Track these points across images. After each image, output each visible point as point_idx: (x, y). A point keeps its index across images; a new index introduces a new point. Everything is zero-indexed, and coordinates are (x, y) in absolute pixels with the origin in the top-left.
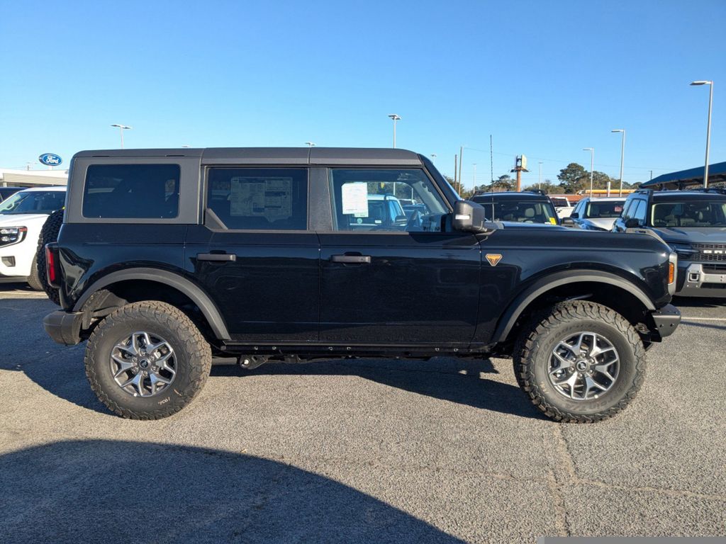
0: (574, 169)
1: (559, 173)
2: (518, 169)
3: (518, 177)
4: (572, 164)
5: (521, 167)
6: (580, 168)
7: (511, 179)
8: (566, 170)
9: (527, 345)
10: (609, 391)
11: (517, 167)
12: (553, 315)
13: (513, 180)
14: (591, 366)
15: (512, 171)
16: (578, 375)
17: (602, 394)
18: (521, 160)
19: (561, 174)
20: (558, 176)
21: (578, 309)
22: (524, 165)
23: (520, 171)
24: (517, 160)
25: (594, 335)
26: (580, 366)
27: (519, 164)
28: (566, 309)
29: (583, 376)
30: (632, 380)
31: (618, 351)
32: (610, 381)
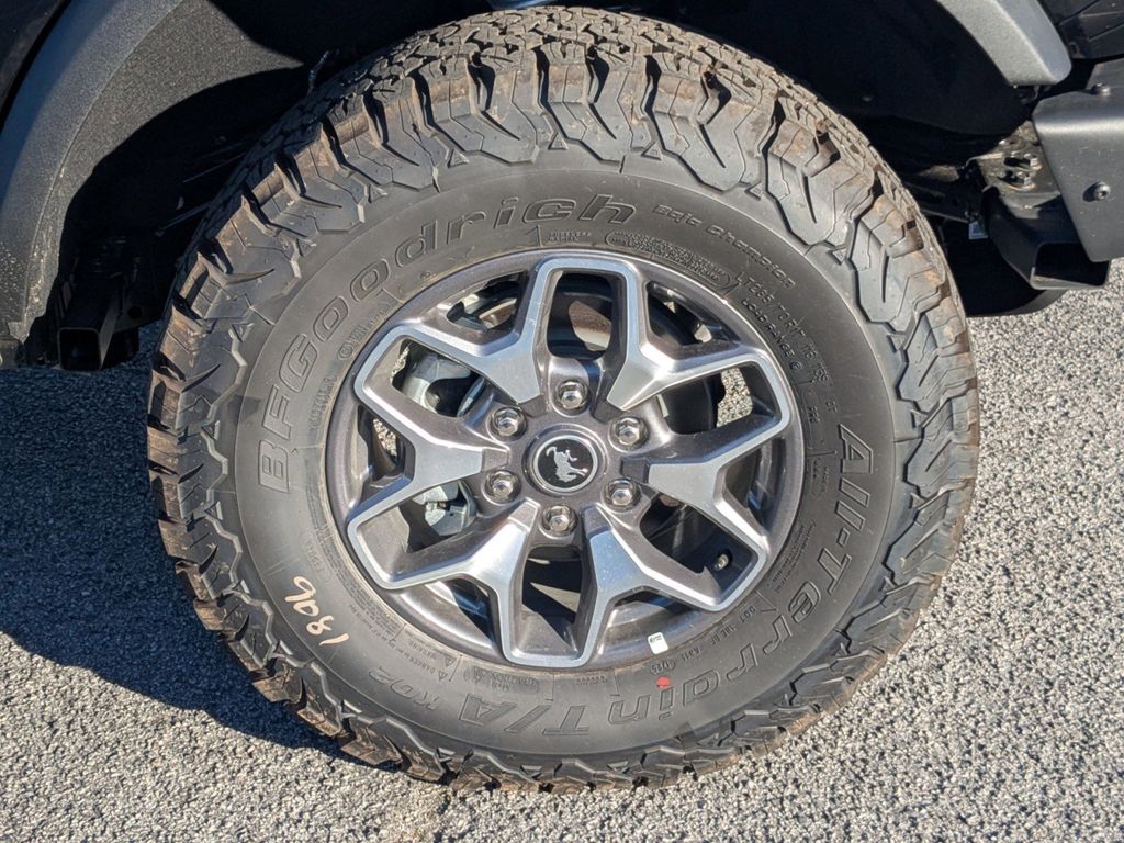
9: (168, 349)
10: (731, 612)
12: (331, 132)
14: (623, 464)
16: (546, 520)
17: (690, 628)
21: (502, 84)
25: (629, 269)
26: (548, 466)
28: (423, 87)
29: (578, 521)
30: (876, 550)
31: (788, 367)
32: (741, 554)
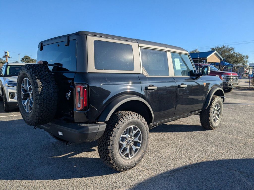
0: (27, 58)
1: (21, 59)
2: (6, 57)
3: (6, 60)
4: (26, 56)
5: (7, 56)
6: (29, 58)
7: (3, 60)
8: (24, 58)
11: (6, 56)
13: (4, 61)
15: (3, 57)
18: (7, 53)
19: (22, 60)
20: (21, 60)
22: (8, 55)
23: (7, 57)
24: (5, 53)
27: (6, 54)
